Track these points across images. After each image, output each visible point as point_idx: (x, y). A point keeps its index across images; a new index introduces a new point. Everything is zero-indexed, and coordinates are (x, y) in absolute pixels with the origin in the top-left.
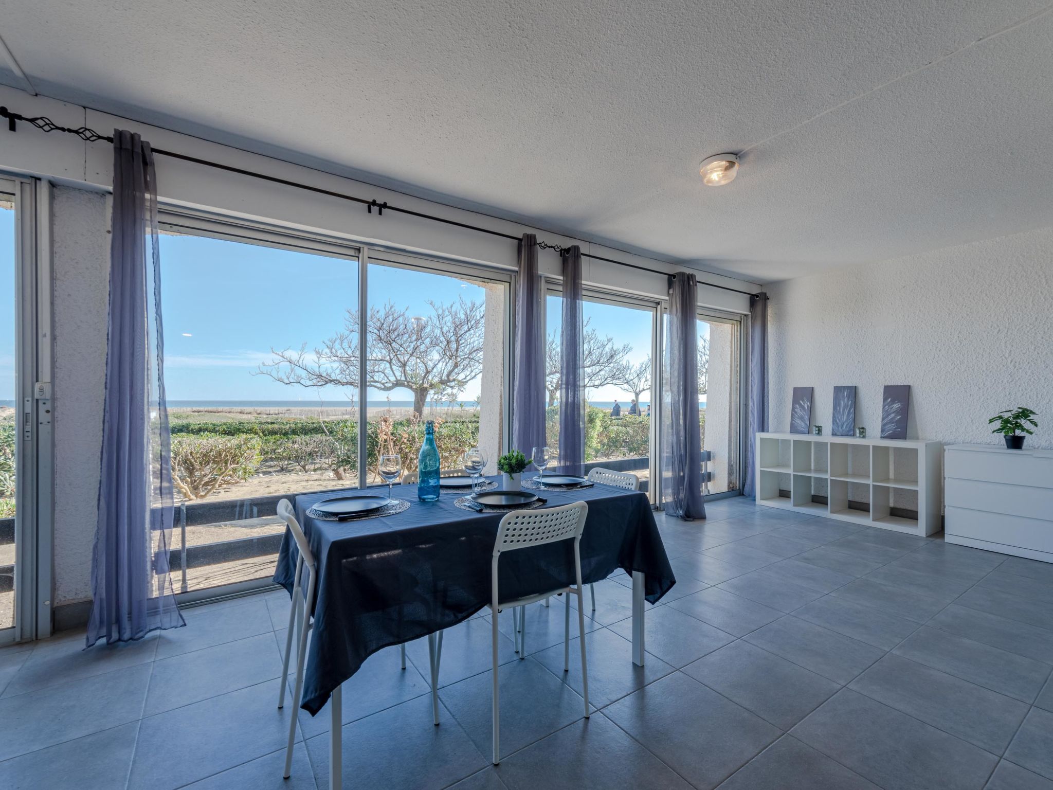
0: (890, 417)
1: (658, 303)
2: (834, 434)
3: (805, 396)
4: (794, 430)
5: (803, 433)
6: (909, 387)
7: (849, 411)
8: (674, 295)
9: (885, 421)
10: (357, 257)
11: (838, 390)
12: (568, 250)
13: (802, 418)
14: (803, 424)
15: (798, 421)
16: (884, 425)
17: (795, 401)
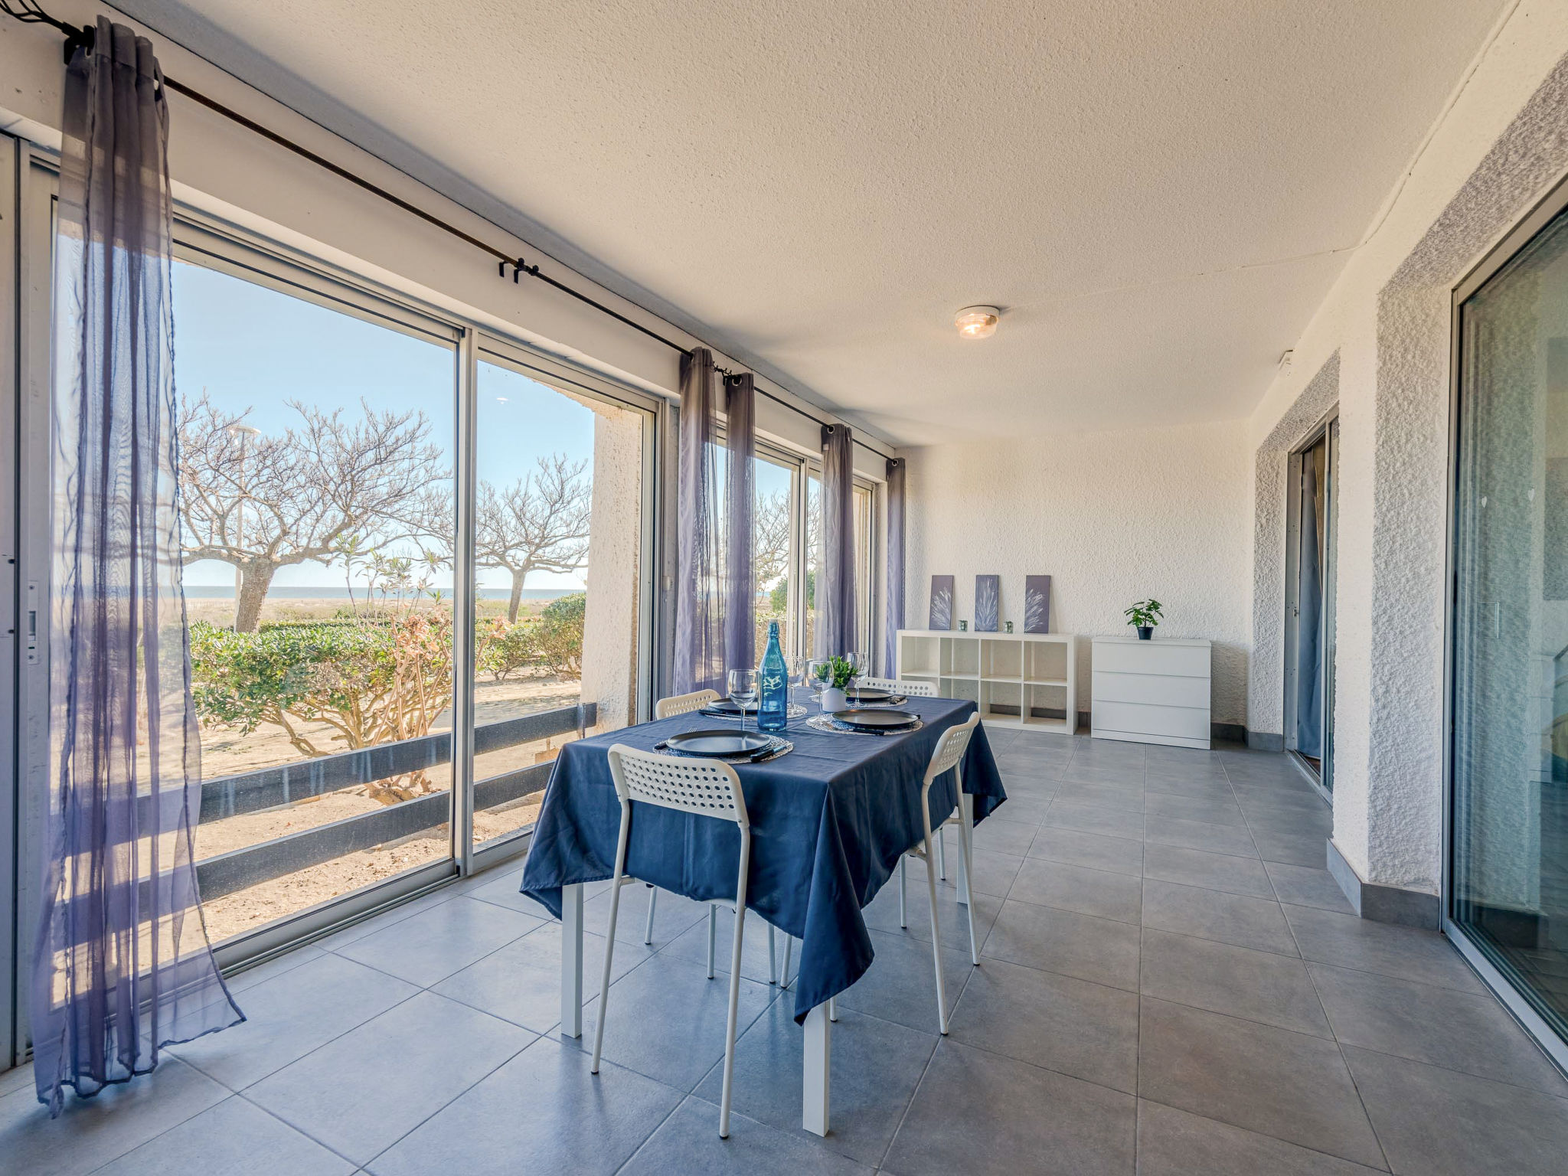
0: (1033, 610)
1: (802, 461)
2: (977, 630)
3: (943, 585)
4: (933, 626)
5: (944, 629)
6: (1049, 577)
7: (992, 603)
8: (831, 452)
9: (1028, 614)
10: (455, 343)
11: (980, 579)
12: (737, 378)
13: (942, 612)
14: (943, 618)
15: (938, 615)
16: (1027, 619)
17: (935, 591)
